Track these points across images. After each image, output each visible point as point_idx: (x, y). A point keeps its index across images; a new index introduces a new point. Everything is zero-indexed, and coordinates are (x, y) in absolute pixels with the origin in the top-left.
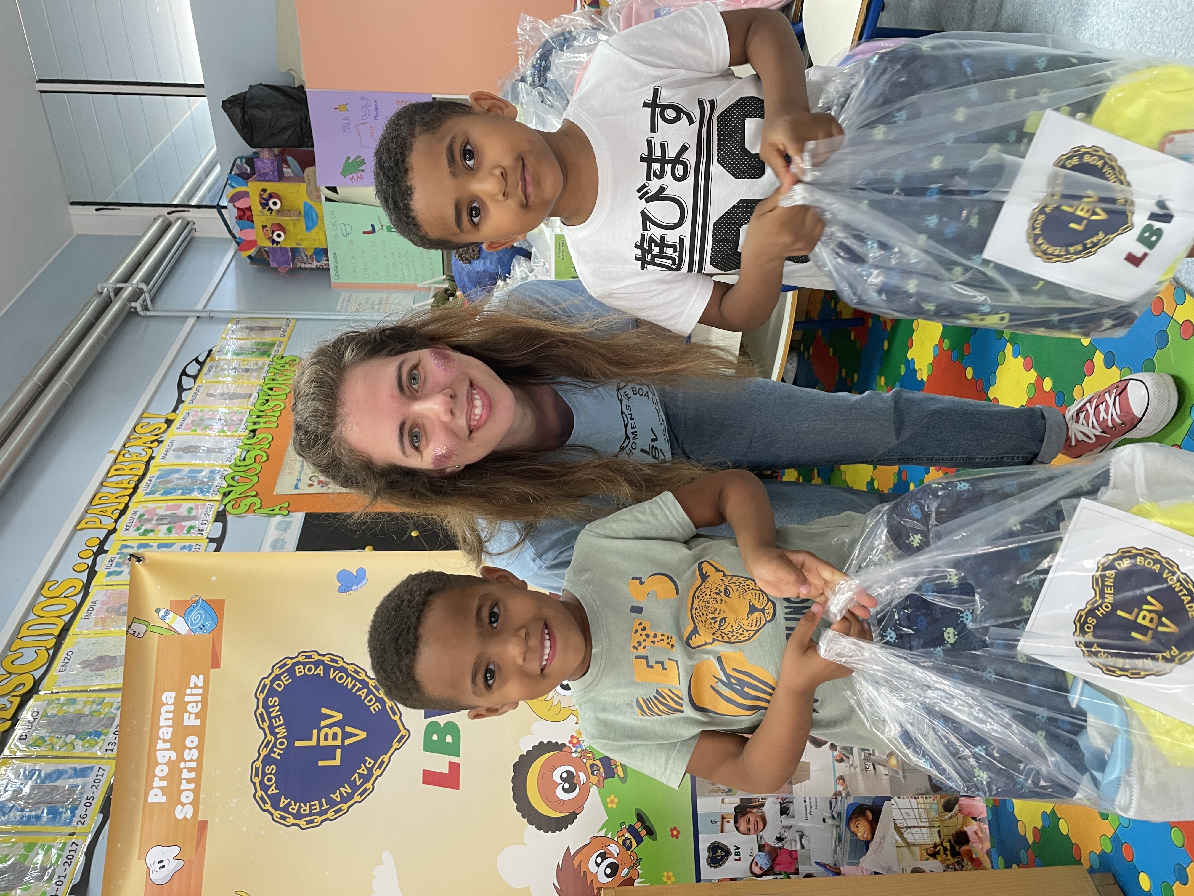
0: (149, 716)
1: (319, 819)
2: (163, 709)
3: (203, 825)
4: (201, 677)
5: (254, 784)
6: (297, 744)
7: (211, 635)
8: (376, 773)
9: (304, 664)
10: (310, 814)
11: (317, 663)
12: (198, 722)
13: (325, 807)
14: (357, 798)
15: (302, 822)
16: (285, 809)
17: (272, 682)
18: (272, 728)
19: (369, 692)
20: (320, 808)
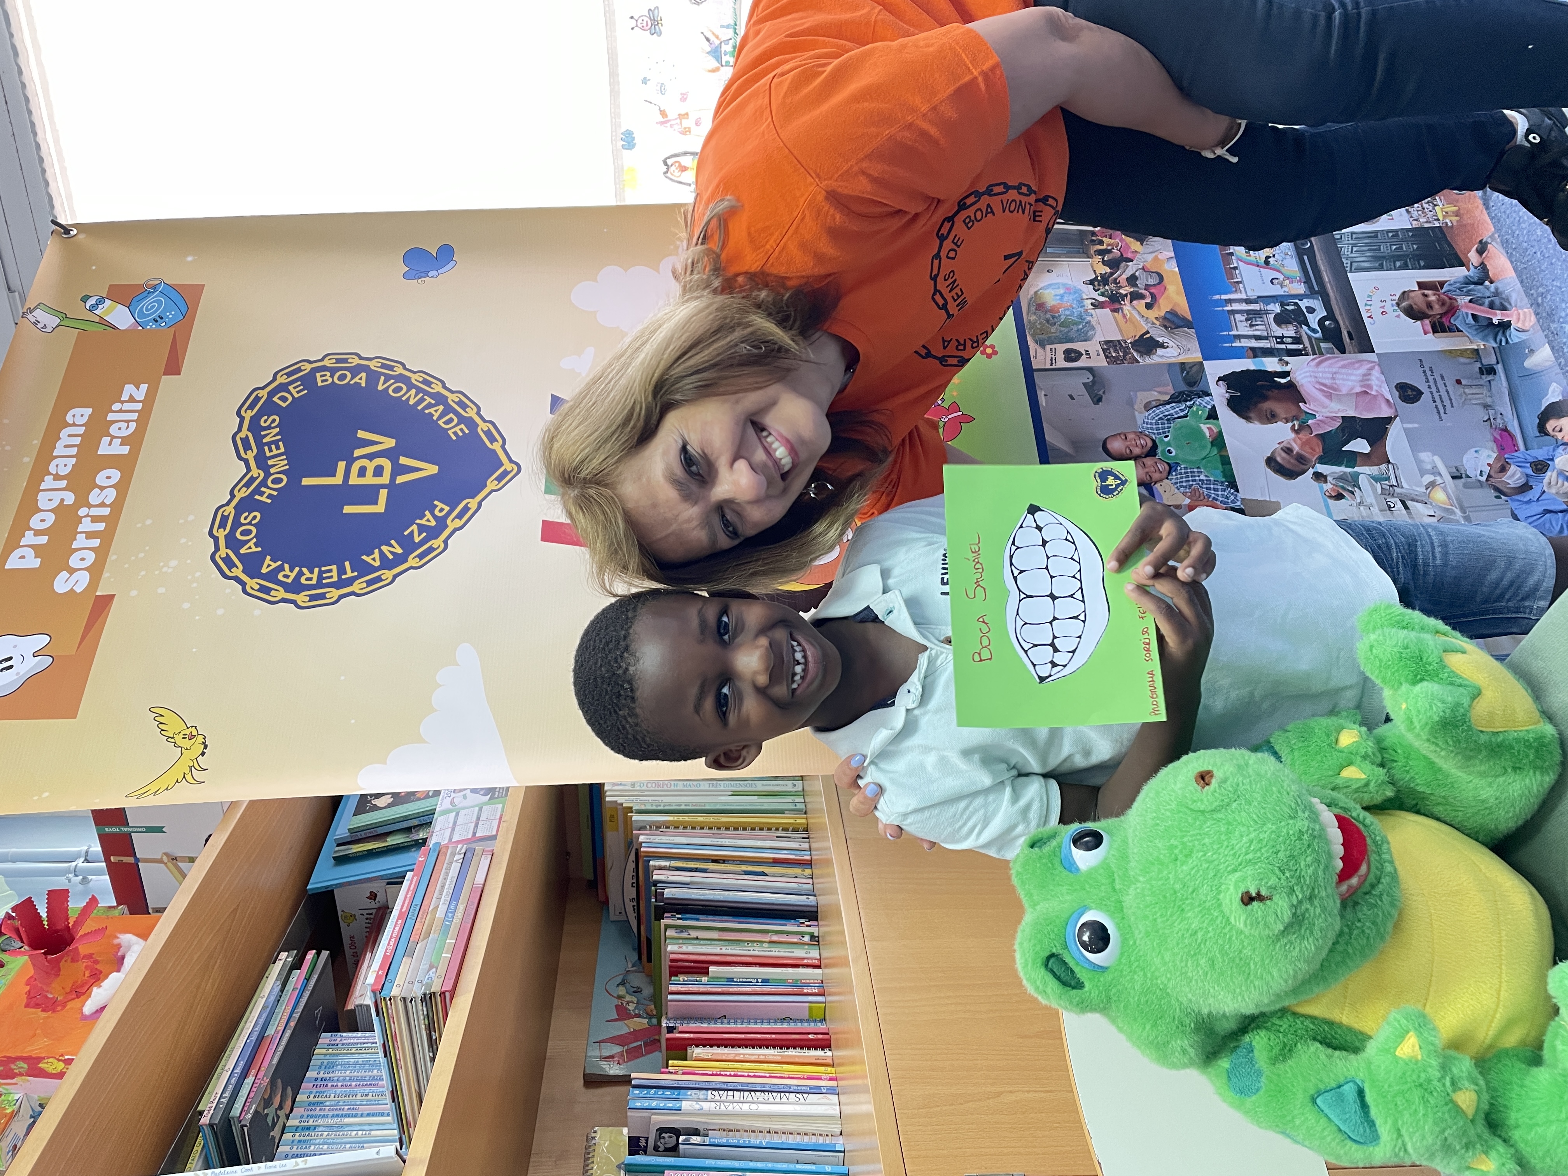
0: (37, 442)
1: (334, 593)
2: (64, 433)
3: (105, 601)
4: (144, 387)
5: (216, 539)
6: (306, 481)
7: (172, 330)
8: (452, 524)
9: (333, 371)
10: (319, 585)
11: (357, 370)
13: (350, 574)
14: (412, 561)
15: (301, 598)
16: (272, 577)
17: (271, 394)
19: (448, 409)
20: (339, 576)
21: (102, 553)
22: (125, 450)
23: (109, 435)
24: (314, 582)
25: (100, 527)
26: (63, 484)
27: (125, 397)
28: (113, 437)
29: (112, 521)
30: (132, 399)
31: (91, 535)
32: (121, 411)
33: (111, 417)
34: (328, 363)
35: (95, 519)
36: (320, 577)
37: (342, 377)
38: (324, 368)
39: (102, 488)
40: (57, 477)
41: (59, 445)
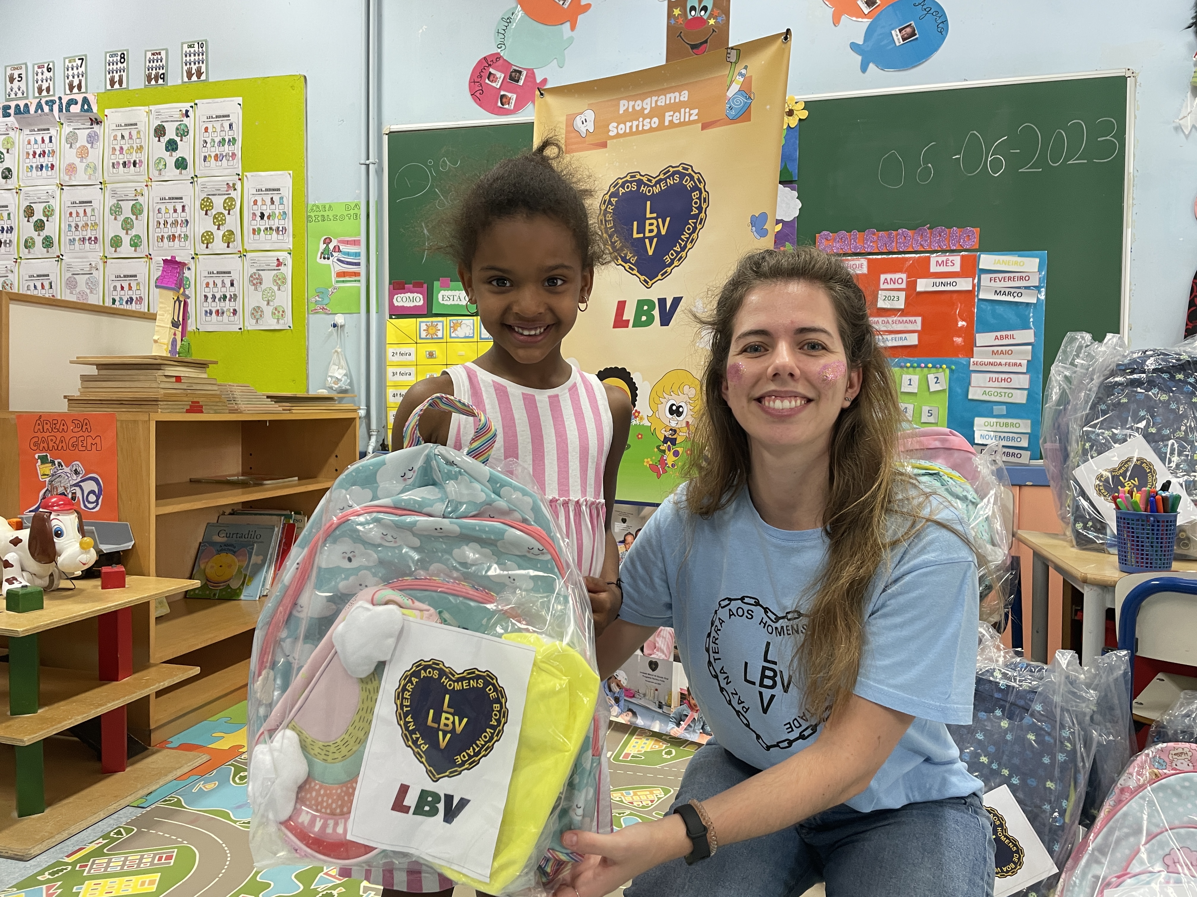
0: (673, 84)
2: (677, 94)
3: (604, 145)
4: (696, 117)
5: (626, 176)
6: (648, 203)
7: (725, 117)
8: (627, 266)
9: (700, 198)
11: (700, 209)
12: (667, 123)
16: (610, 202)
17: (689, 175)
18: (659, 181)
19: (678, 253)
21: (625, 135)
23: (674, 113)
25: (634, 129)
26: (653, 105)
27: (692, 112)
28: (673, 116)
29: (638, 132)
30: (690, 115)
31: (631, 127)
32: (685, 113)
33: (683, 110)
34: (704, 194)
37: (696, 203)
38: (701, 193)
39: (650, 123)
40: (656, 101)
41: (672, 95)
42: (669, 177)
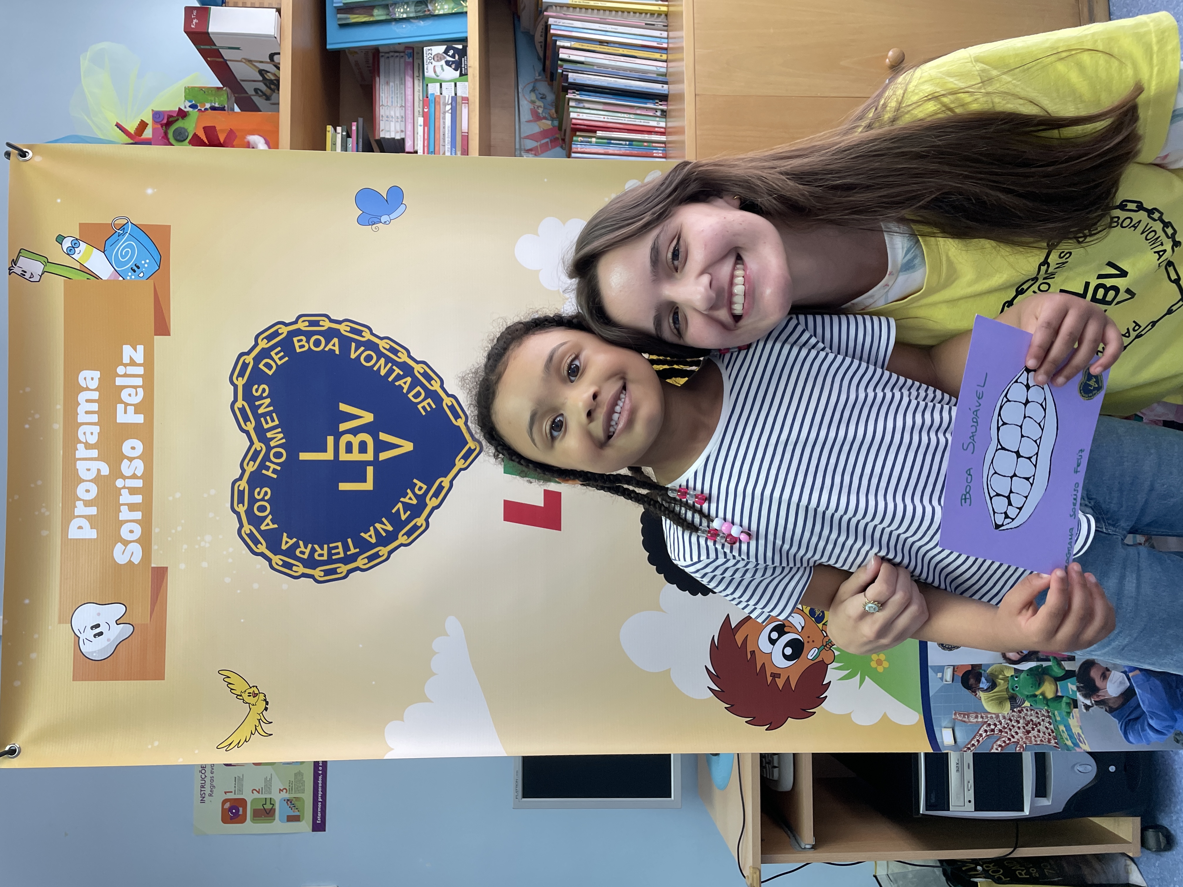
0: (60, 407)
1: (343, 569)
2: (82, 397)
3: (160, 573)
4: (140, 348)
5: (238, 514)
6: (304, 456)
7: (151, 282)
8: (431, 503)
9: (308, 335)
10: (330, 561)
11: (329, 334)
13: (353, 551)
14: (402, 539)
15: (317, 573)
16: (290, 552)
17: (257, 359)
18: (261, 433)
19: (416, 382)
20: (345, 553)
21: (146, 524)
22: (140, 419)
23: (122, 402)
24: (325, 558)
25: (138, 499)
26: (94, 453)
27: (126, 360)
28: (126, 405)
29: (147, 491)
30: (133, 363)
31: (132, 507)
32: (126, 375)
33: (119, 381)
34: (302, 325)
35: (133, 491)
36: (330, 554)
37: (317, 343)
38: (298, 332)
39: (131, 459)
40: (88, 446)
41: (81, 410)
42: (254, 409)
